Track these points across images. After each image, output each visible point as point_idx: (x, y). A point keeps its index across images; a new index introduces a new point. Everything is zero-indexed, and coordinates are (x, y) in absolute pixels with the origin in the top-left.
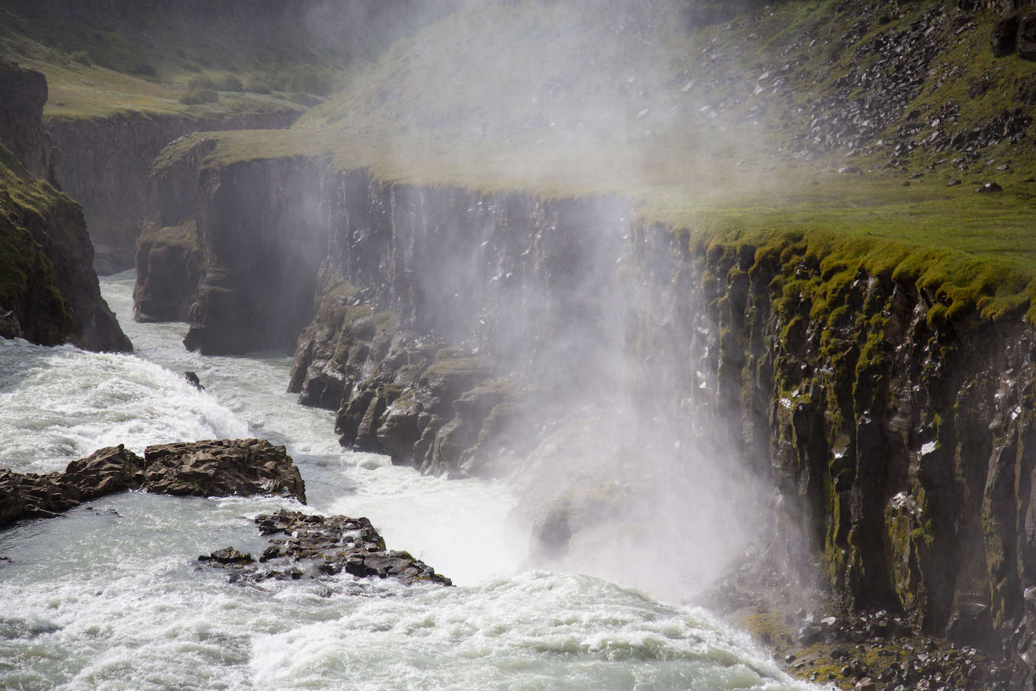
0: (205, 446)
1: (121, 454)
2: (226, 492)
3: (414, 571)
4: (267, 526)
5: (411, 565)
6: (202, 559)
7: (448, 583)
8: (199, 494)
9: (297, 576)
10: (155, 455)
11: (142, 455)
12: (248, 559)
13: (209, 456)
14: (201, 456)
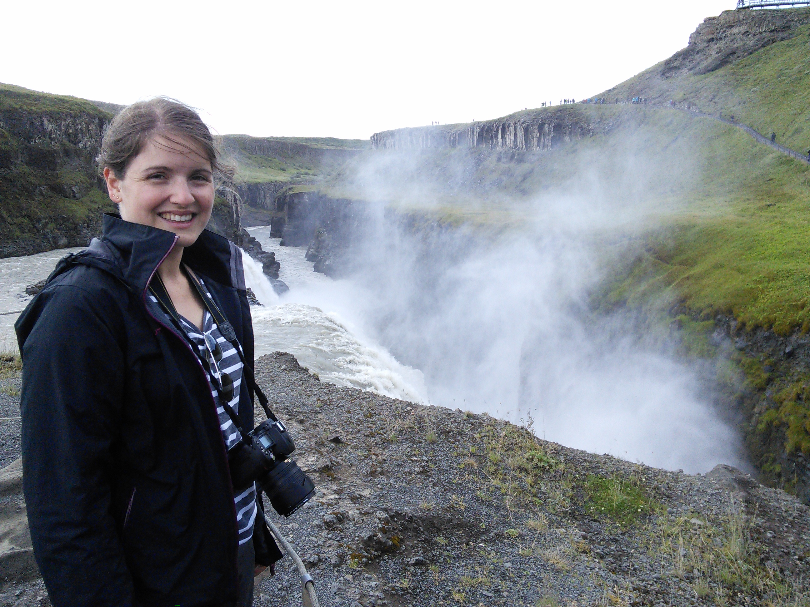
3: (253, 302)
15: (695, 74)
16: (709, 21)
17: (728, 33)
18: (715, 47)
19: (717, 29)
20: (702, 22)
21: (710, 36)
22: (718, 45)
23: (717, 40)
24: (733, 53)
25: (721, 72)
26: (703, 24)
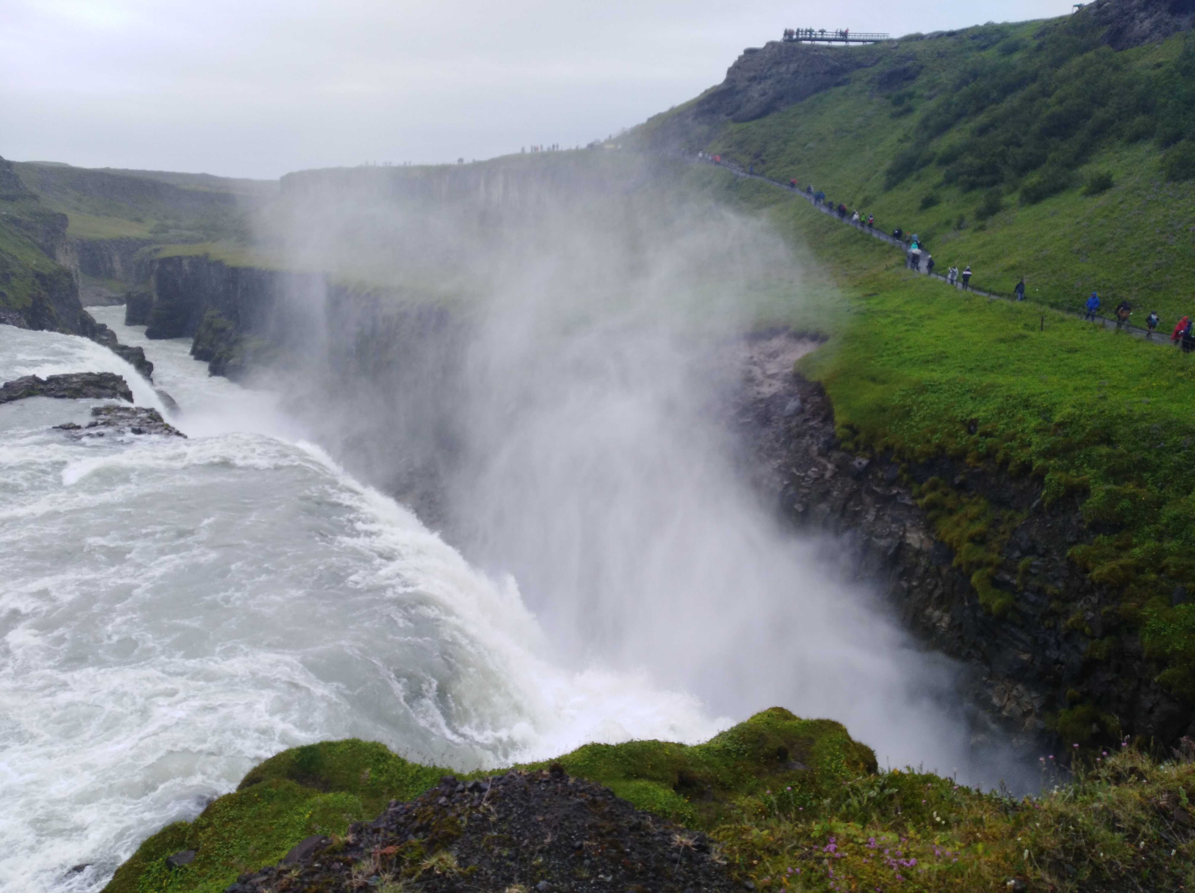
0: (76, 376)
1: (35, 379)
2: (86, 396)
3: (167, 432)
4: (97, 412)
5: (166, 429)
6: (54, 428)
7: (186, 437)
8: (71, 397)
9: (101, 435)
10: (51, 379)
11: (44, 378)
12: (79, 427)
13: (79, 380)
14: (75, 380)
15: (735, 121)
16: (750, 52)
17: (774, 71)
18: (759, 87)
19: (761, 65)
20: (742, 53)
21: (752, 74)
22: (762, 86)
23: (761, 79)
24: (781, 98)
25: (767, 120)
26: (744, 56)
